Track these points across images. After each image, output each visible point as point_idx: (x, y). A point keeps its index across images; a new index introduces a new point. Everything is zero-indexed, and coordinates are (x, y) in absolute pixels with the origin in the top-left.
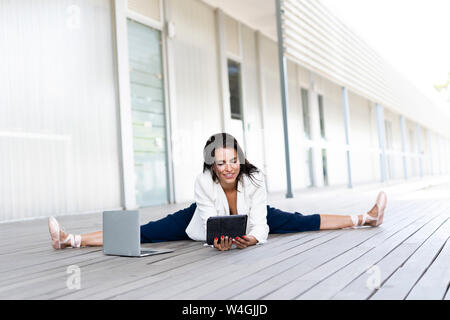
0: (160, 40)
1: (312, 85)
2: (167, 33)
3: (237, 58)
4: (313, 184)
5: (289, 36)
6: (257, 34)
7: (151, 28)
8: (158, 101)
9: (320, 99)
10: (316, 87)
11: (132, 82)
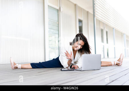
0: (58, 12)
1: (104, 28)
2: (60, 10)
3: (82, 19)
4: (104, 57)
5: (96, 12)
6: (88, 12)
7: (55, 9)
8: (57, 30)
9: (107, 32)
10: (105, 29)
11: (49, 24)
